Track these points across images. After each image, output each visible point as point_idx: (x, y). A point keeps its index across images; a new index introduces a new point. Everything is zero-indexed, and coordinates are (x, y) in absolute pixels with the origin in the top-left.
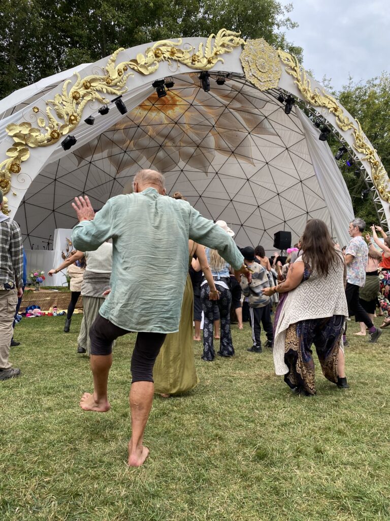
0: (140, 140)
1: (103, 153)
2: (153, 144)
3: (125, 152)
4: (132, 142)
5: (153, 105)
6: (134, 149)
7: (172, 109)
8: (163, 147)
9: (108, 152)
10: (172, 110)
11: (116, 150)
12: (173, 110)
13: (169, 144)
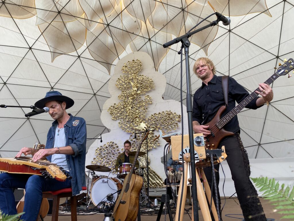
0: (153, 13)
1: (126, 50)
2: (172, 12)
3: (150, 40)
4: (147, 22)
6: (156, 31)
8: (186, 10)
9: (131, 47)
11: (138, 42)
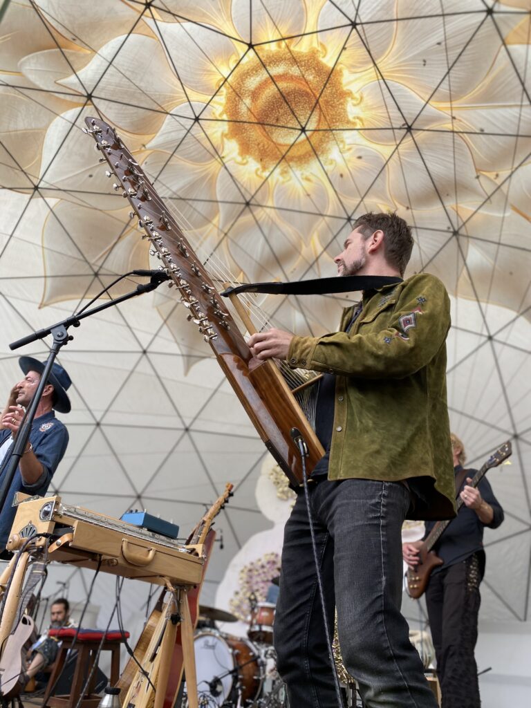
5: (303, 130)
7: (343, 95)
10: (349, 99)
12: (349, 94)
13: (466, 206)
